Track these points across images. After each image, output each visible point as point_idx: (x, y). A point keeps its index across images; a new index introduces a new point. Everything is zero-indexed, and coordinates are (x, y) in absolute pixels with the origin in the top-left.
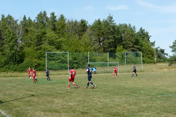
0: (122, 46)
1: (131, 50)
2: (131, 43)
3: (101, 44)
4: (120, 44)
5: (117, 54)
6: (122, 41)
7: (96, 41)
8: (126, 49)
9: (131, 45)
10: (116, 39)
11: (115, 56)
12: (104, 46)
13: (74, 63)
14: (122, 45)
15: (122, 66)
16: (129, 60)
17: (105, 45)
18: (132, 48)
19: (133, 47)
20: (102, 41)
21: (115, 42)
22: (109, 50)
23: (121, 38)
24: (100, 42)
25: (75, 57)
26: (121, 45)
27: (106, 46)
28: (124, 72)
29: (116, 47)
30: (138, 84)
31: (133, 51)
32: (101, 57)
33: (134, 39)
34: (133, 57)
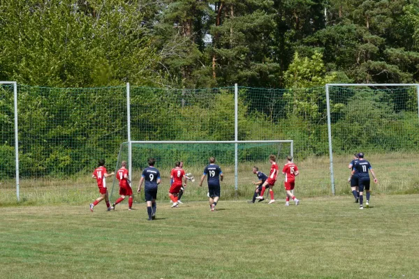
0: (318, 53)
1: (371, 72)
2: (368, 36)
3: (208, 39)
4: (306, 40)
5: (295, 93)
6: (320, 24)
7: (177, 20)
8: (341, 64)
9: (370, 46)
10: (289, 12)
11: (278, 106)
12: (223, 51)
13: (56, 140)
14: (319, 43)
15: (320, 160)
16: (356, 127)
17: (227, 46)
18: (375, 64)
19: (380, 55)
20: (210, 22)
21: (283, 28)
22: (249, 73)
23: (313, 6)
24: (199, 29)
25: (62, 110)
26: (313, 44)
27: (231, 53)
28: (325, 193)
29: (285, 59)
30: (373, 256)
31: (379, 77)
32: (205, 113)
33: (385, 10)
34: (377, 111)
